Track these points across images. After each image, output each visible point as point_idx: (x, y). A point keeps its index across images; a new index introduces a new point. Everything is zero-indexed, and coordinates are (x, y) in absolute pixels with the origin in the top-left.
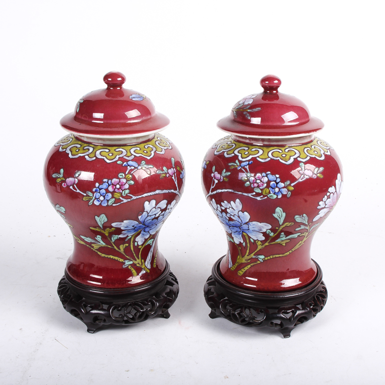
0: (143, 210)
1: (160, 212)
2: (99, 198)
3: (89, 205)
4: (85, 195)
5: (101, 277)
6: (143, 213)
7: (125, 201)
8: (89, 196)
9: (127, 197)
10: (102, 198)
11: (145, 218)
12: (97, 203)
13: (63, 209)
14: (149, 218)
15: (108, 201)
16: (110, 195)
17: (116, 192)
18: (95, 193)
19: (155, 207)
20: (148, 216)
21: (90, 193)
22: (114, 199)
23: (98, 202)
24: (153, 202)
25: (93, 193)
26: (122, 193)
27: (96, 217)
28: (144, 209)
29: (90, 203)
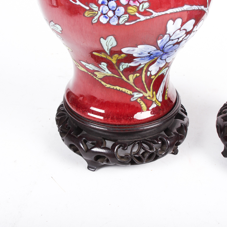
0: (164, 32)
1: (185, 35)
2: (106, 14)
3: (92, 23)
4: (87, 8)
5: (103, 111)
6: (164, 36)
7: (142, 18)
8: (93, 10)
9: (145, 13)
10: (111, 14)
11: (165, 43)
12: (103, 20)
13: (59, 28)
14: (171, 43)
15: (119, 18)
16: (122, 10)
17: (130, 5)
18: (102, 7)
19: (180, 29)
20: (170, 40)
21: (94, 6)
22: (127, 15)
23: (105, 19)
24: (179, 21)
25: (99, 6)
26: (138, 7)
27: (102, 40)
28: (166, 30)
29: (95, 21)
